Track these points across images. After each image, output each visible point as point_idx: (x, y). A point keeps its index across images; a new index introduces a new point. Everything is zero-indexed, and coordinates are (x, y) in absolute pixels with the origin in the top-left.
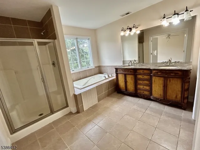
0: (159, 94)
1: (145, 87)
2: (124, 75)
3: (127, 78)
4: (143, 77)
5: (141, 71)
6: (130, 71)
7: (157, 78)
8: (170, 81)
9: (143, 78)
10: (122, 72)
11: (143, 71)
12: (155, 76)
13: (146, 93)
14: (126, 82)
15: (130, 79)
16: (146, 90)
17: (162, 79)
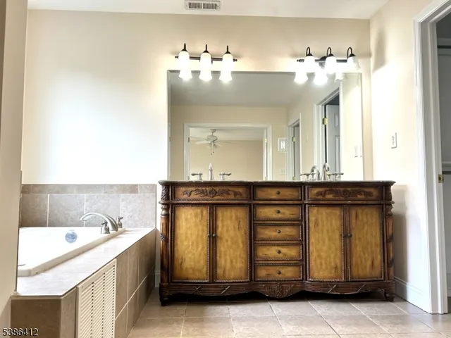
0: (333, 264)
1: (284, 250)
2: (206, 212)
3: (219, 223)
4: (279, 212)
5: (272, 194)
6: (236, 194)
7: (324, 212)
8: (357, 216)
9: (280, 216)
10: (198, 197)
11: (279, 193)
12: (318, 205)
13: (289, 273)
14: (213, 239)
15: (232, 224)
16: (287, 263)
17: (337, 212)
